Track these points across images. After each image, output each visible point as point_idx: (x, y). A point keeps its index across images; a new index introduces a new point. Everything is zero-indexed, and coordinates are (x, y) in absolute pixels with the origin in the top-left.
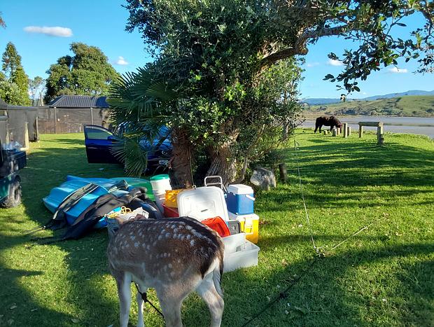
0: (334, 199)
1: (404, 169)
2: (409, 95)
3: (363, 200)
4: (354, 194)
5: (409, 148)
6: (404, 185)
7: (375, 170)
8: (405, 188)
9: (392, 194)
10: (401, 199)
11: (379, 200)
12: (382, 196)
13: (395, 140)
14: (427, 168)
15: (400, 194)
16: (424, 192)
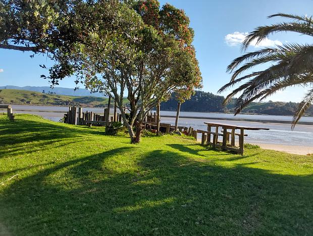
0: (7, 152)
1: (39, 133)
2: (7, 88)
3: (27, 150)
4: (18, 148)
5: (32, 122)
6: (45, 140)
7: (22, 135)
8: (46, 141)
9: (42, 145)
10: (48, 146)
11: (36, 148)
12: (36, 146)
13: (20, 118)
14: (50, 131)
15: (46, 144)
16: (58, 141)
